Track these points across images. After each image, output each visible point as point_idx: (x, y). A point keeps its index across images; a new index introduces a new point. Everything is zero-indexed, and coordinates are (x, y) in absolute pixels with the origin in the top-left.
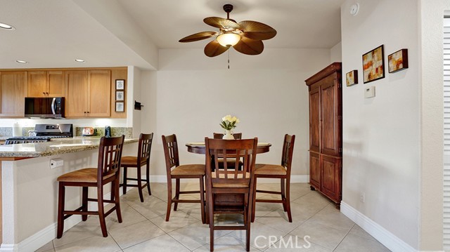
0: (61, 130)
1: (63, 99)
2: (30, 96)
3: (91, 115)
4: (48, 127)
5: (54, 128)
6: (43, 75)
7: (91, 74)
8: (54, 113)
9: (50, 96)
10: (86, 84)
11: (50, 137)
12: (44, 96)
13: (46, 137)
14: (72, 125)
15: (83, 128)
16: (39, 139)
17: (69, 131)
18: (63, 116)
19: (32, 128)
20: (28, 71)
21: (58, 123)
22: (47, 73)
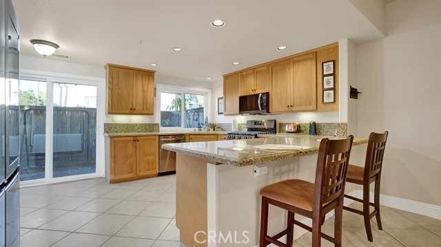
0: (266, 126)
1: (268, 94)
2: (243, 95)
3: (294, 109)
4: (256, 123)
5: (260, 124)
6: (251, 73)
7: (293, 62)
8: (260, 109)
9: (257, 92)
10: (288, 74)
11: (257, 132)
12: (252, 93)
13: (254, 133)
14: (275, 121)
15: (286, 124)
16: (248, 135)
17: (273, 127)
18: (268, 112)
19: (244, 124)
20: (241, 72)
21: (263, 118)
22: (254, 71)
